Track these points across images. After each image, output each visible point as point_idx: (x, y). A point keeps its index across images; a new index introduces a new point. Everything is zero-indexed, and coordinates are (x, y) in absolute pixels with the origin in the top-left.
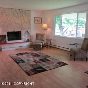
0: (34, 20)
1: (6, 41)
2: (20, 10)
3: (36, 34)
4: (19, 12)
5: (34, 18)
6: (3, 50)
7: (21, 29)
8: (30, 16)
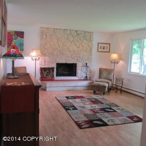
0: (98, 48)
1: (53, 76)
2: (77, 31)
3: (100, 69)
4: (75, 34)
5: (98, 43)
6: (47, 89)
7: (77, 60)
8: (92, 41)
